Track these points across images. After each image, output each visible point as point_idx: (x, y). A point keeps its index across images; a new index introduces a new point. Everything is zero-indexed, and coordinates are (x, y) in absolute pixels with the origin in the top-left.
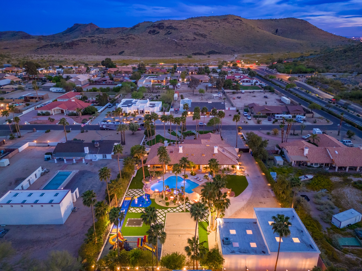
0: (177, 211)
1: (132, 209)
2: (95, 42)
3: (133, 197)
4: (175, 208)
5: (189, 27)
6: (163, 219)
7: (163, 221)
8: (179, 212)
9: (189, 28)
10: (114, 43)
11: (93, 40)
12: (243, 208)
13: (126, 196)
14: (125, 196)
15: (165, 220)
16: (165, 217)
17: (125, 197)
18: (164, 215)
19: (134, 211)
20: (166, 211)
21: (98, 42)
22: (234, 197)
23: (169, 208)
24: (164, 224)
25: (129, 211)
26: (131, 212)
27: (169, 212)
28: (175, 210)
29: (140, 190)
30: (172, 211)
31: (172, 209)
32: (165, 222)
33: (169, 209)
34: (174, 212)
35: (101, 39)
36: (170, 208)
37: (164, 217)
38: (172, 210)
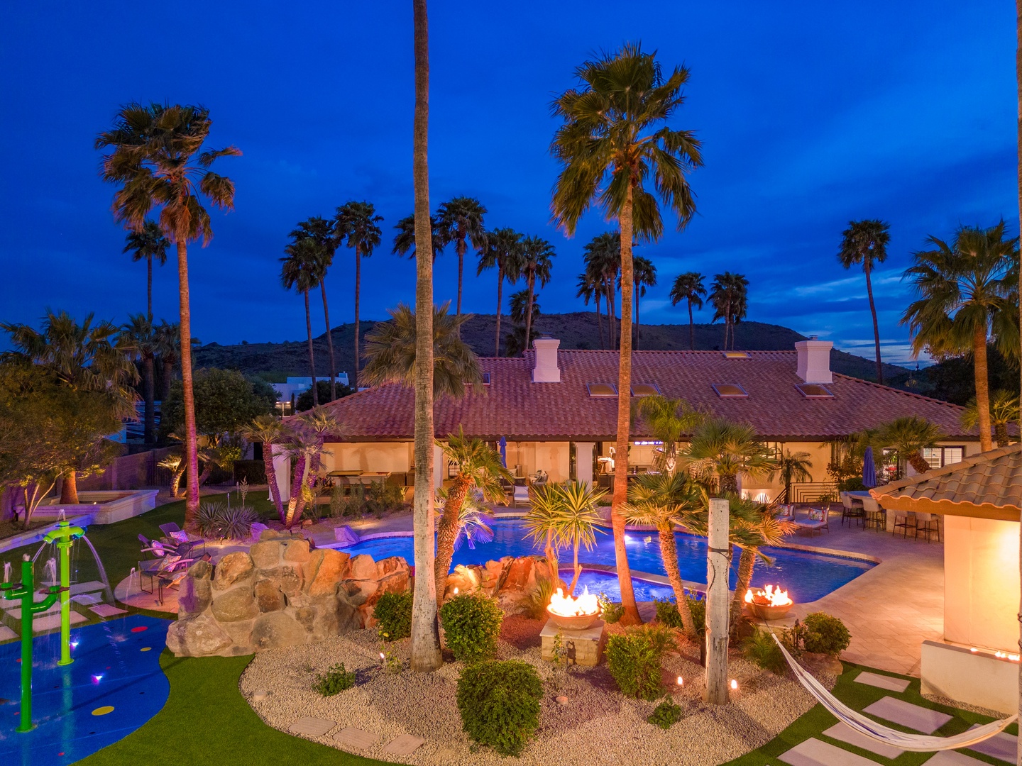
2: (210, 361)
5: (484, 329)
9: (481, 330)
10: (264, 363)
11: (205, 357)
21: (217, 361)
35: (229, 354)
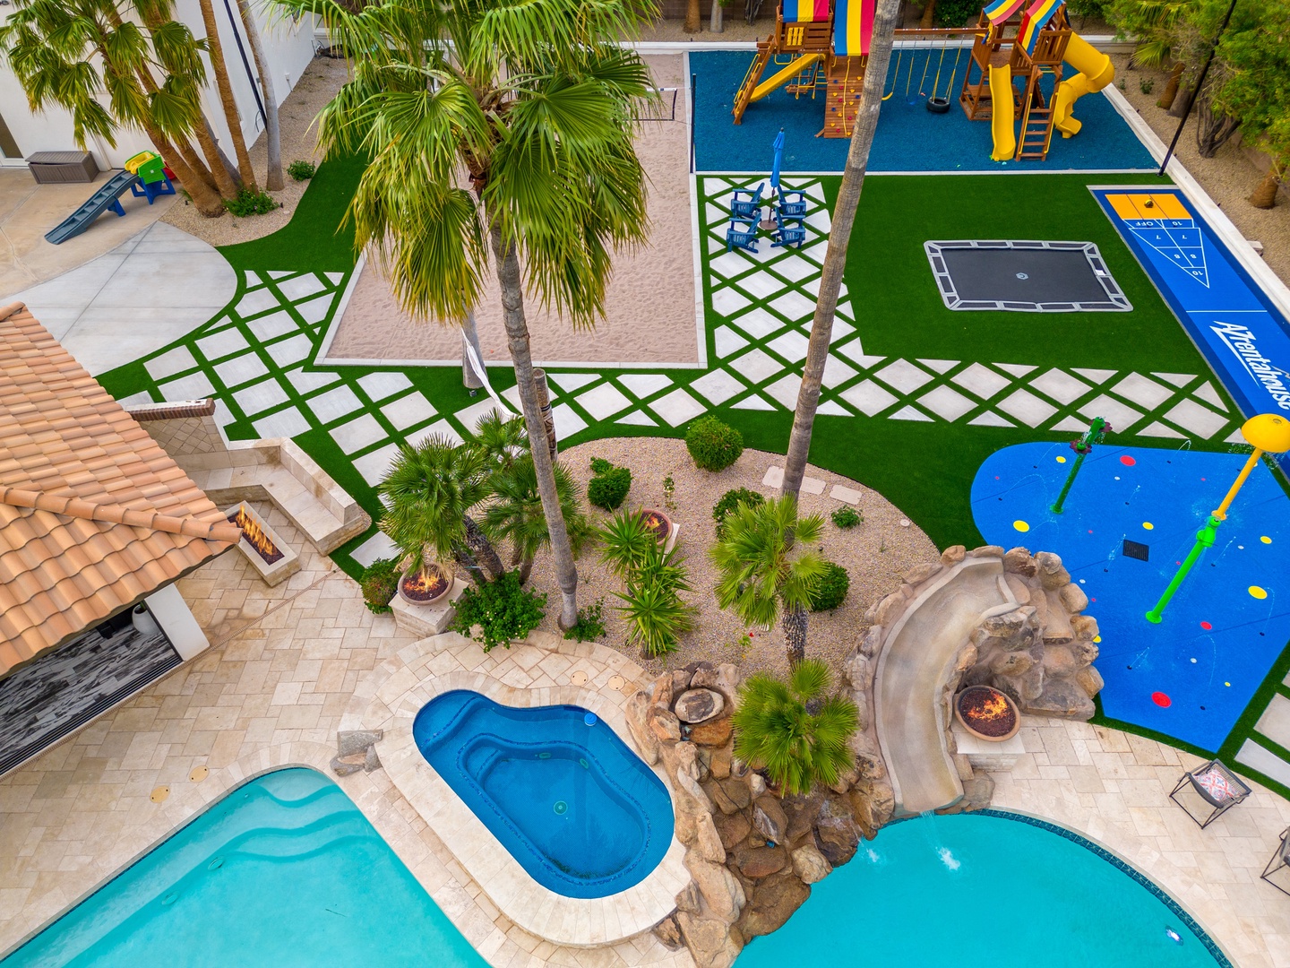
0: (571, 382)
6: (726, 302)
7: (729, 283)
15: (708, 291)
16: (713, 320)
18: (727, 342)
20: (718, 387)
24: (706, 257)
27: (682, 379)
28: (604, 402)
30: (643, 386)
31: (639, 418)
32: (707, 272)
34: (610, 376)
36: (663, 430)
37: (728, 321)
38: (640, 404)
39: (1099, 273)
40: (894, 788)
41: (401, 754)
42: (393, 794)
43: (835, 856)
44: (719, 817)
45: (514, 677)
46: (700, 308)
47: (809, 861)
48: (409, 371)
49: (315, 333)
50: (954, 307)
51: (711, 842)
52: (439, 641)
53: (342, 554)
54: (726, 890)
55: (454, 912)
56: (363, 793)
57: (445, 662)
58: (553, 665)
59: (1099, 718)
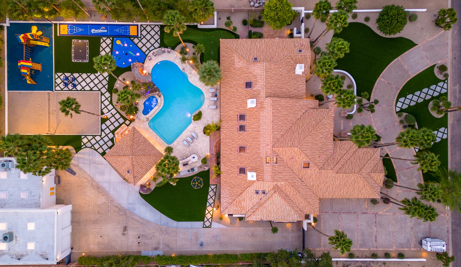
0: (103, 106)
1: (108, 41)
3: (138, 38)
4: (111, 102)
6: (87, 88)
7: (83, 88)
8: (102, 110)
12: (111, 200)
13: (141, 25)
14: (139, 24)
15: (85, 90)
16: (91, 90)
17: (137, 25)
18: (95, 89)
19: (104, 45)
20: (104, 90)
22: (139, 192)
23: (111, 94)
24: (77, 90)
25: (104, 38)
26: (102, 41)
27: (102, 94)
28: (106, 103)
29: (157, 45)
30: (104, 98)
31: (109, 99)
32: (81, 90)
33: (108, 95)
34: (102, 102)
36: (111, 96)
37: (91, 88)
38: (107, 99)
39: (80, 41)
40: (150, 80)
41: (148, 116)
42: (150, 116)
43: (155, 85)
44: (153, 93)
45: (141, 108)
46: (89, 92)
47: (155, 87)
48: (101, 124)
49: (94, 137)
50: (88, 61)
51: (154, 93)
52: (138, 115)
53: (128, 126)
54: (157, 92)
55: (158, 111)
56: (150, 118)
57: (140, 114)
58: (140, 105)
59: (144, 63)
